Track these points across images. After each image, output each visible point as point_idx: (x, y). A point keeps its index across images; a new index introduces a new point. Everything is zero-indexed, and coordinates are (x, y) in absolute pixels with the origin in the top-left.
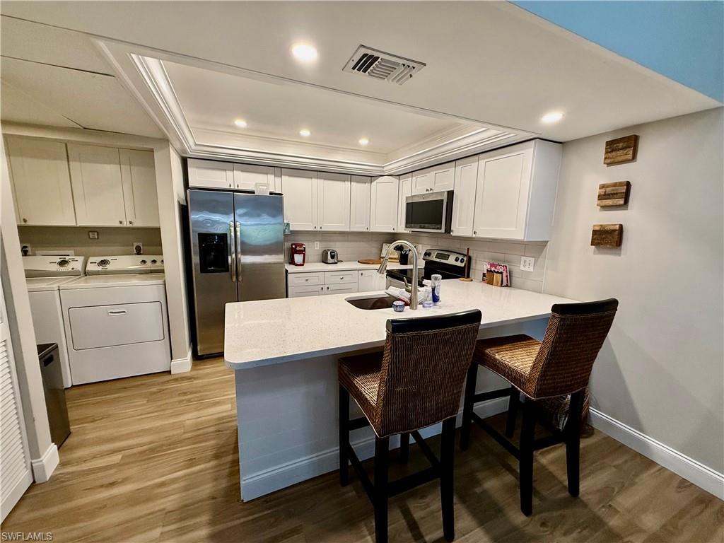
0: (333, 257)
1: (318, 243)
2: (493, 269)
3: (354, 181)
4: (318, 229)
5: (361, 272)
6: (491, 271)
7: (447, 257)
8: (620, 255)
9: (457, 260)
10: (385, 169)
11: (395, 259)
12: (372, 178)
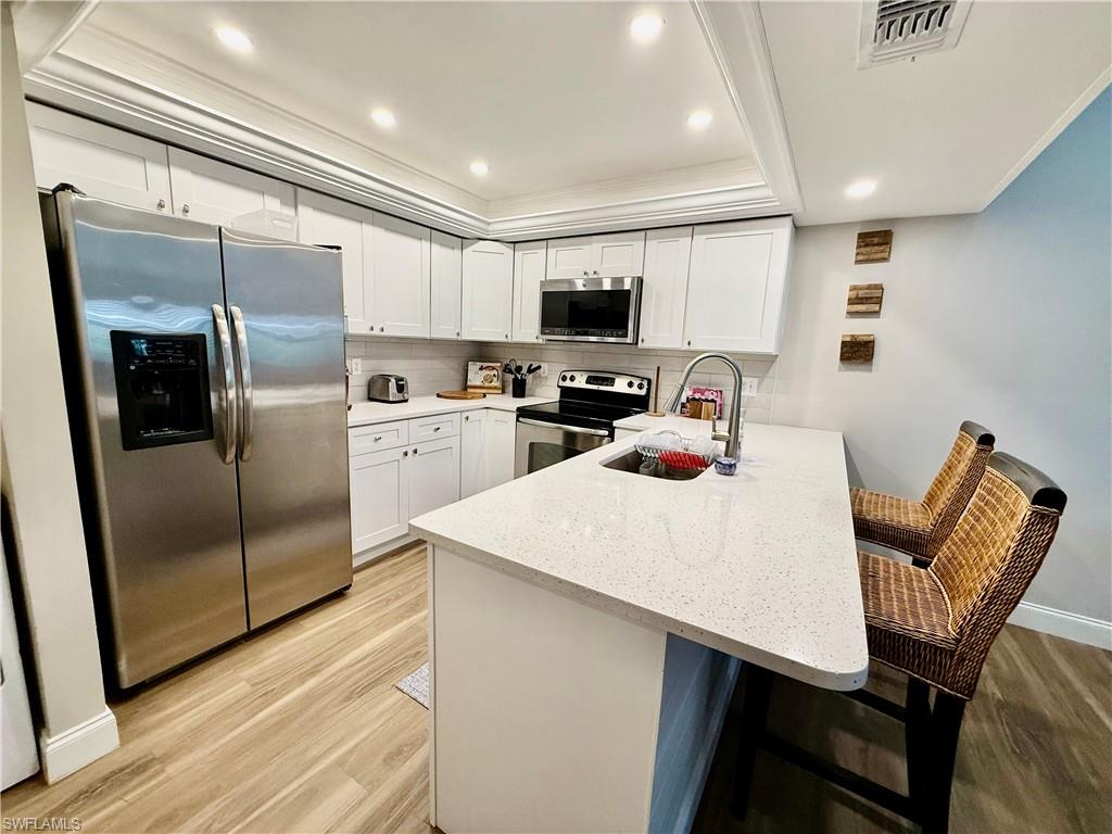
0: (401, 389)
1: (359, 360)
2: (697, 396)
3: (436, 243)
4: (376, 332)
5: (467, 414)
6: (694, 399)
7: (611, 382)
8: (870, 370)
9: (630, 385)
10: (491, 228)
11: (496, 388)
12: (463, 240)
